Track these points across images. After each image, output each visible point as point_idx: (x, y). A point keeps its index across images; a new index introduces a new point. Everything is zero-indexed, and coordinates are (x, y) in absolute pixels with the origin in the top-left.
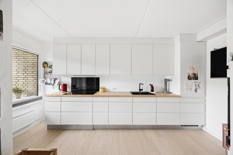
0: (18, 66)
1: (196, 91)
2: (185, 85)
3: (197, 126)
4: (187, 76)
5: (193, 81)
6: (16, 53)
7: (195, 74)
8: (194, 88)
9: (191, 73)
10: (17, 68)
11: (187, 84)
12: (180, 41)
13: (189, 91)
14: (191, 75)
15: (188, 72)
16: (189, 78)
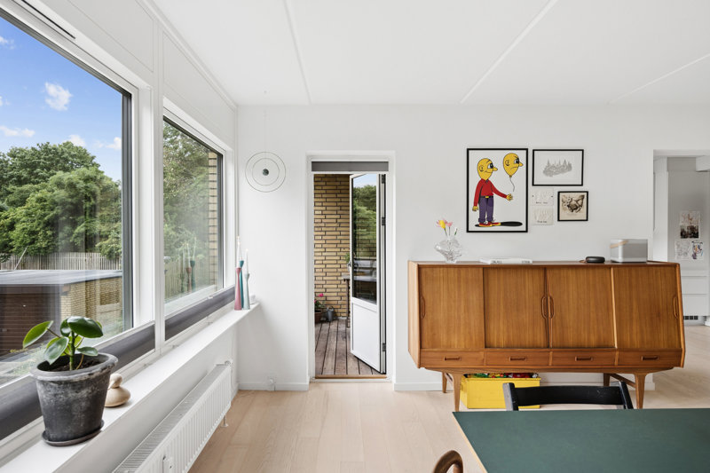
0: (339, 212)
1: (694, 257)
2: (676, 247)
3: (696, 318)
4: (680, 232)
5: (689, 240)
6: (335, 188)
7: (692, 229)
8: (691, 253)
9: (686, 225)
10: (338, 216)
11: (678, 246)
12: (668, 170)
13: (682, 257)
14: (686, 230)
15: (681, 224)
16: (684, 235)
